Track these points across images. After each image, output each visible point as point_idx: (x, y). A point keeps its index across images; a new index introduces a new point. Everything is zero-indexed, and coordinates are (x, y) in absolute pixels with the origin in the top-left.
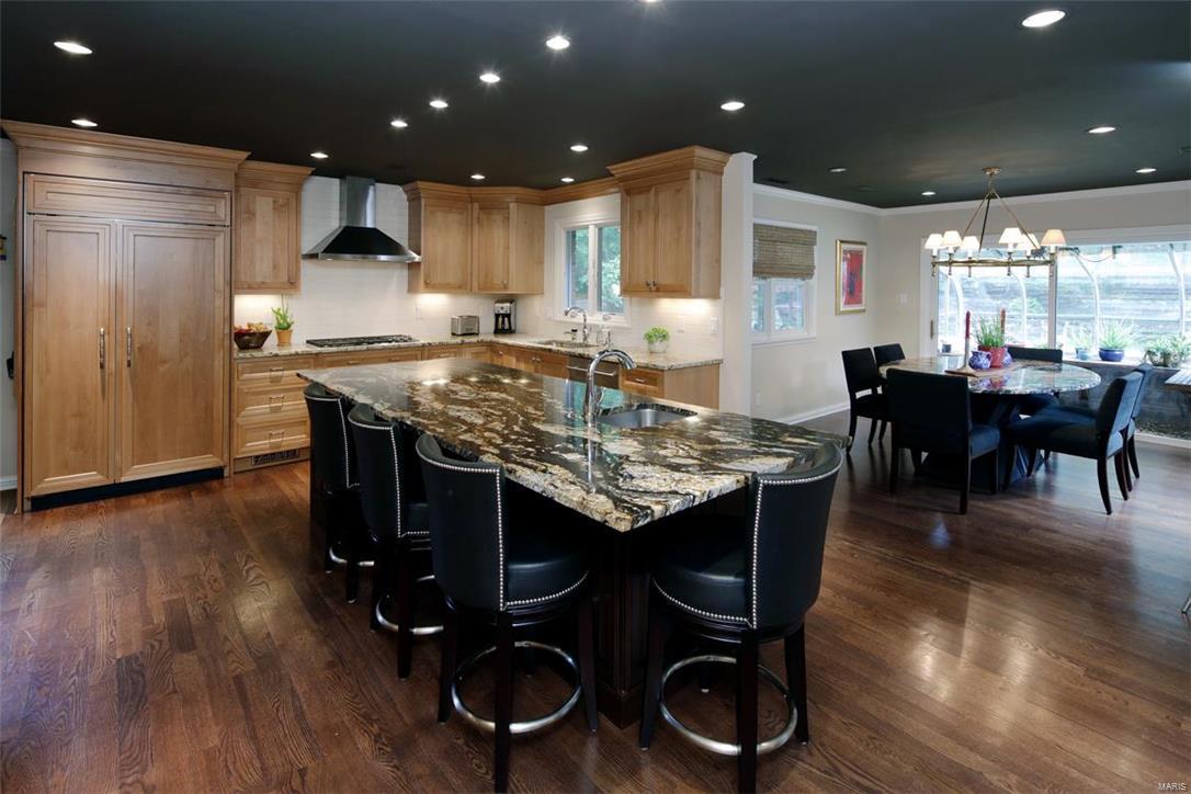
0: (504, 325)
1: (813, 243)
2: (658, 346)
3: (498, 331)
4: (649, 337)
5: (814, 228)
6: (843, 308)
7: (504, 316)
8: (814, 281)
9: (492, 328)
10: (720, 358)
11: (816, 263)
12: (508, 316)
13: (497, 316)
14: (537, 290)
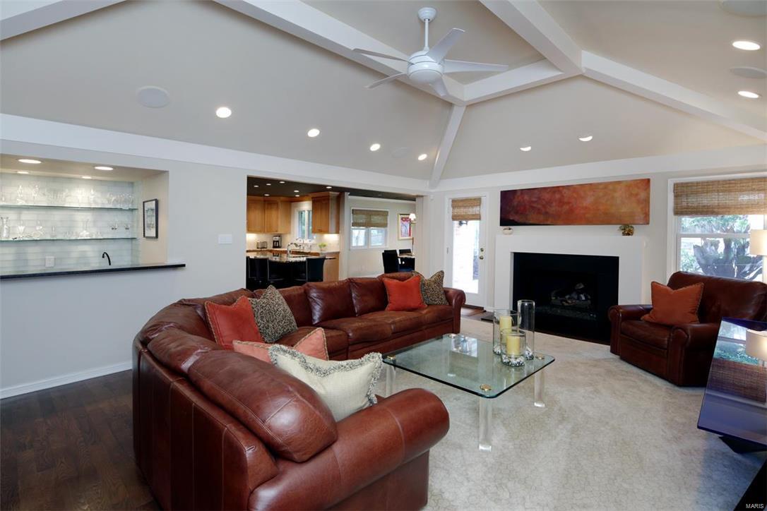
0: (277, 244)
1: (387, 215)
2: (323, 248)
3: (274, 247)
4: (320, 246)
5: (388, 210)
6: (401, 238)
7: (276, 241)
8: (388, 228)
9: (272, 246)
10: (338, 251)
11: (388, 222)
12: (278, 241)
13: (274, 242)
14: (289, 232)
